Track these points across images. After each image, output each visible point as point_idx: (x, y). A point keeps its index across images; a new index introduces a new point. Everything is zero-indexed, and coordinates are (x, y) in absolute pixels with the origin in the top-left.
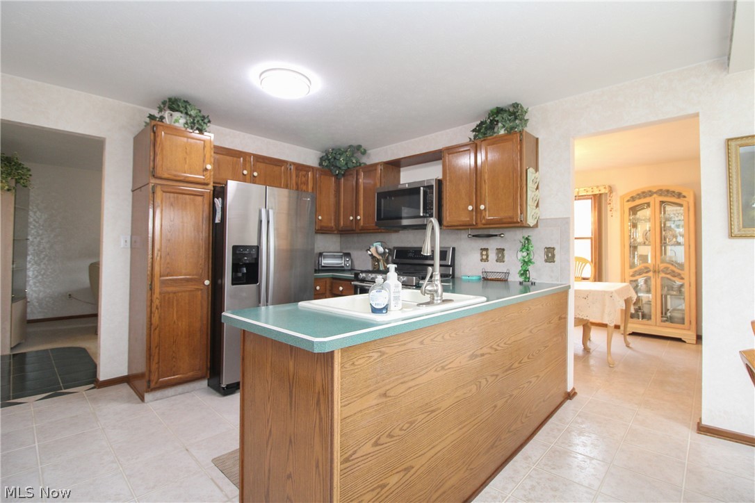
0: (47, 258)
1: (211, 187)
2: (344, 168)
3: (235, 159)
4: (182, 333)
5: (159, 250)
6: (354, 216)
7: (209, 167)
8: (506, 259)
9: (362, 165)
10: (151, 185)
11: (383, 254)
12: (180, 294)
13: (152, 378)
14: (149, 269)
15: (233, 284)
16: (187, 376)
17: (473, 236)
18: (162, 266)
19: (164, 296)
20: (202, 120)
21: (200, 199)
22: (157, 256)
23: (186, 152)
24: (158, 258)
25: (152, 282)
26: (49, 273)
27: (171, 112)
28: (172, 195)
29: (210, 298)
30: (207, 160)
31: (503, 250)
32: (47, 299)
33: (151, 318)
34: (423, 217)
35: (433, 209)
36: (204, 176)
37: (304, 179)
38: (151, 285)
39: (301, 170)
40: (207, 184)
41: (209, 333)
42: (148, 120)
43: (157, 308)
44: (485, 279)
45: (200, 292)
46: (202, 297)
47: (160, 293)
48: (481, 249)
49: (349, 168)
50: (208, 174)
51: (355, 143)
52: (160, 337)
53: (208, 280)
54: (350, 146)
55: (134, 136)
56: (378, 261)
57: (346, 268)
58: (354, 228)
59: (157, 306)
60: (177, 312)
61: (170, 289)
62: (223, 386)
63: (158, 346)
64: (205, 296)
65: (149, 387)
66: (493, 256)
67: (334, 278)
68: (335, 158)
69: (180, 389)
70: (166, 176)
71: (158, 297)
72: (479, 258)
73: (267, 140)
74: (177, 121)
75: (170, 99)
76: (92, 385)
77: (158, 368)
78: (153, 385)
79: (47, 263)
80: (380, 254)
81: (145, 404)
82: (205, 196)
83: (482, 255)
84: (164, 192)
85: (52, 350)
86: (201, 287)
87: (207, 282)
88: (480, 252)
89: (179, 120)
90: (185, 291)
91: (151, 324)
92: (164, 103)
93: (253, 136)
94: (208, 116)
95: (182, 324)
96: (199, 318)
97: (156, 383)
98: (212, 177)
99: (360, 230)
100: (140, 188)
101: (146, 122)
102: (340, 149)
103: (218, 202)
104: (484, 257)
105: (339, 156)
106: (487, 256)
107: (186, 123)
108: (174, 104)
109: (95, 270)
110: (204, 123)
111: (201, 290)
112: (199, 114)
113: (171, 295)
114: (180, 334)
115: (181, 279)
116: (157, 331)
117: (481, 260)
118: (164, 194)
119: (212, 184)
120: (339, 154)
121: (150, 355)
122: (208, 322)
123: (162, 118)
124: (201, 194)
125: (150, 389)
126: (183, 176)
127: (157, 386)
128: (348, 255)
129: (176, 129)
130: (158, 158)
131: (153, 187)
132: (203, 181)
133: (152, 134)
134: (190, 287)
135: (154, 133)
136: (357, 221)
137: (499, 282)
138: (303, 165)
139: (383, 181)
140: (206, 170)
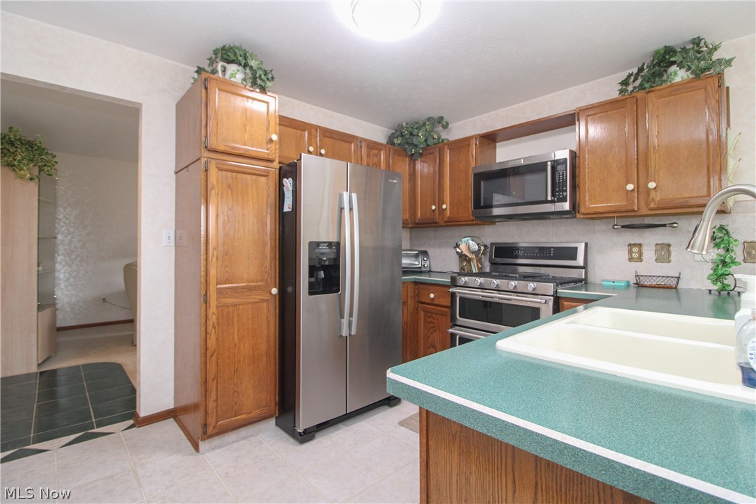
0: (79, 258)
1: (276, 165)
2: (421, 146)
3: (299, 132)
4: (244, 359)
5: (214, 249)
6: (437, 205)
7: (275, 137)
8: (673, 257)
9: (445, 141)
10: (203, 160)
11: (476, 253)
12: (241, 307)
13: (209, 421)
14: (203, 274)
15: (311, 293)
16: (251, 415)
17: (623, 227)
18: (219, 270)
19: (222, 310)
20: (265, 75)
21: (263, 179)
22: (213, 256)
23: (246, 118)
24: (214, 259)
25: (206, 292)
26: (81, 276)
27: (225, 64)
28: (229, 174)
29: (277, 312)
30: (272, 129)
31: (669, 245)
32: (80, 304)
33: (206, 340)
34: (552, 202)
35: (566, 191)
36: (268, 149)
37: (376, 159)
38: (206, 295)
39: (373, 149)
40: (272, 161)
41: (277, 357)
42: (196, 76)
43: (214, 327)
44: (639, 285)
45: (265, 304)
46: (268, 310)
47: (218, 307)
48: (630, 245)
49: (428, 145)
50: (273, 147)
51: (436, 115)
52: (217, 365)
53: (275, 287)
54: (429, 119)
55: (176, 102)
56: (469, 261)
57: (423, 269)
58: (437, 220)
59: (213, 324)
60: (238, 331)
61: (229, 301)
62: (300, 430)
63: (216, 378)
64: (272, 309)
65: (205, 433)
66: (649, 253)
67: (416, 283)
68: (411, 134)
69: (243, 432)
70: (222, 148)
71: (215, 312)
72: (626, 256)
73: (329, 112)
74: (233, 75)
75: (223, 48)
76: (131, 422)
77: (217, 407)
78: (210, 430)
79: (78, 263)
80: (473, 252)
81: (201, 456)
82: (270, 176)
83: (630, 252)
84: (220, 169)
85: (84, 366)
86: (266, 297)
87: (275, 291)
88: (627, 248)
89: (235, 73)
90: (247, 304)
91: (206, 349)
92: (216, 52)
93: (315, 107)
94: (271, 71)
95: (244, 347)
96: (265, 338)
97: (214, 427)
98: (277, 151)
99: (445, 222)
100: (188, 166)
101: (194, 78)
102: (417, 123)
103: (288, 183)
104: (635, 256)
105: (416, 131)
106: (641, 254)
107: (245, 80)
108: (229, 54)
109: (131, 273)
110: (268, 79)
111: (267, 301)
112: (261, 66)
113: (231, 309)
114: (242, 360)
115: (243, 288)
116: (214, 358)
117: (631, 259)
118: (220, 172)
119: (277, 160)
120: (416, 129)
121: (206, 391)
122: (275, 343)
123: (214, 72)
124: (265, 175)
125: (206, 436)
126: (243, 149)
127: (216, 431)
128: (425, 253)
129: (233, 85)
130: (211, 124)
131: (206, 163)
132: (266, 157)
133: (204, 91)
134: (255, 297)
135: (206, 88)
136: (442, 211)
137: (661, 290)
138: (375, 143)
139: (479, 158)
140: (271, 140)
